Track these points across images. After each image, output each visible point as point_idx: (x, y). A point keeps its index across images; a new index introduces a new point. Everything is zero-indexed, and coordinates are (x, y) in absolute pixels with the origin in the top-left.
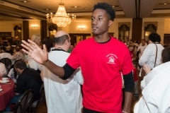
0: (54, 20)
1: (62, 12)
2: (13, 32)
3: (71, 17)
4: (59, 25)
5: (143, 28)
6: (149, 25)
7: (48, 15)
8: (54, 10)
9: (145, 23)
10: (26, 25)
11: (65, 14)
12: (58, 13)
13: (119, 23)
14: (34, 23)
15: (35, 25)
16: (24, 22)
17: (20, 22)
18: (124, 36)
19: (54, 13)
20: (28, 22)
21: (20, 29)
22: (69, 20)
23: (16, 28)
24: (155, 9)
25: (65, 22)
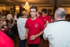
0: (24, 7)
1: (27, 4)
3: (30, 6)
4: (26, 9)
7: (22, 5)
10: (15, 8)
11: (28, 5)
13: (48, 9)
17: (12, 7)
18: (50, 14)
19: (24, 4)
23: (11, 9)
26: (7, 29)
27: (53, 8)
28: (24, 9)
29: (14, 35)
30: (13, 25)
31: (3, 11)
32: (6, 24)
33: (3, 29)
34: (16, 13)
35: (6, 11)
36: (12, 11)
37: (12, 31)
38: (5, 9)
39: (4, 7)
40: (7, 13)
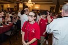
0: (27, 4)
2: (14, 8)
3: (33, 3)
9: (61, 7)
11: (31, 2)
12: (29, 2)
13: (51, 6)
14: (21, 5)
15: (21, 6)
17: (16, 5)
18: (52, 12)
19: (27, 2)
20: (19, 5)
21: (16, 7)
24: (65, 1)
25: (31, 5)
26: (11, 25)
27: (55, 6)
31: (8, 9)
32: (11, 20)
33: (8, 25)
35: (10, 8)
36: (15, 9)
38: (9, 6)
39: (9, 5)
40: (11, 10)
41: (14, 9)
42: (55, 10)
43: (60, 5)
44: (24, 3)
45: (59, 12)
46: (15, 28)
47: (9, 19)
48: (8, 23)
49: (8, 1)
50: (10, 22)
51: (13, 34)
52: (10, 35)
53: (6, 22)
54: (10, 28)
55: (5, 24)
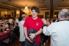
0: (24, 11)
3: (29, 10)
4: (25, 12)
5: (54, 14)
6: (56, 13)
7: (22, 9)
8: (24, 8)
9: (55, 12)
10: (15, 12)
11: (27, 9)
12: (25, 9)
15: (18, 12)
16: (15, 11)
17: (13, 11)
19: (24, 9)
20: (16, 12)
21: (13, 14)
22: (29, 11)
26: (9, 32)
27: (49, 11)
28: (24, 13)
29: (16, 37)
30: (14, 27)
31: (5, 16)
32: (8, 27)
33: (6, 32)
34: (17, 17)
35: (8, 15)
36: (13, 15)
37: (14, 33)
38: (6, 13)
39: (6, 12)
40: (9, 17)
41: (11, 15)
42: (49, 15)
43: (53, 10)
44: (21, 10)
45: (54, 17)
46: (14, 35)
47: (7, 26)
48: (5, 30)
49: (5, 9)
50: (8, 29)
51: (11, 41)
52: (8, 42)
53: (3, 30)
54: (8, 35)
55: (3, 31)
